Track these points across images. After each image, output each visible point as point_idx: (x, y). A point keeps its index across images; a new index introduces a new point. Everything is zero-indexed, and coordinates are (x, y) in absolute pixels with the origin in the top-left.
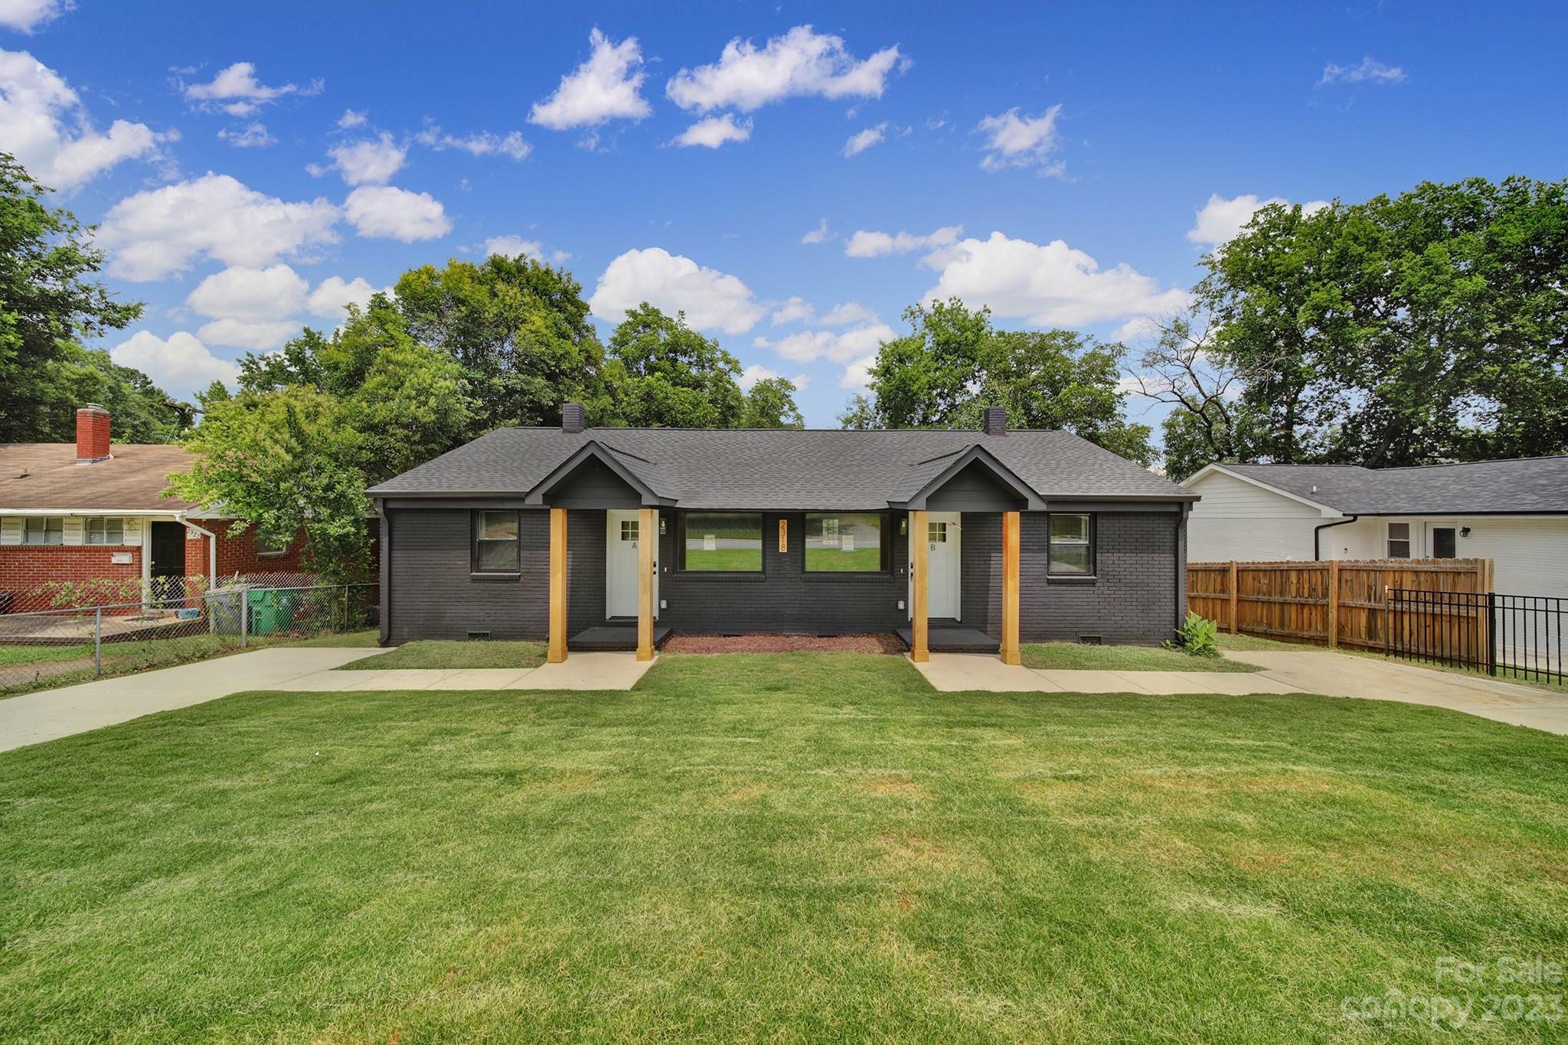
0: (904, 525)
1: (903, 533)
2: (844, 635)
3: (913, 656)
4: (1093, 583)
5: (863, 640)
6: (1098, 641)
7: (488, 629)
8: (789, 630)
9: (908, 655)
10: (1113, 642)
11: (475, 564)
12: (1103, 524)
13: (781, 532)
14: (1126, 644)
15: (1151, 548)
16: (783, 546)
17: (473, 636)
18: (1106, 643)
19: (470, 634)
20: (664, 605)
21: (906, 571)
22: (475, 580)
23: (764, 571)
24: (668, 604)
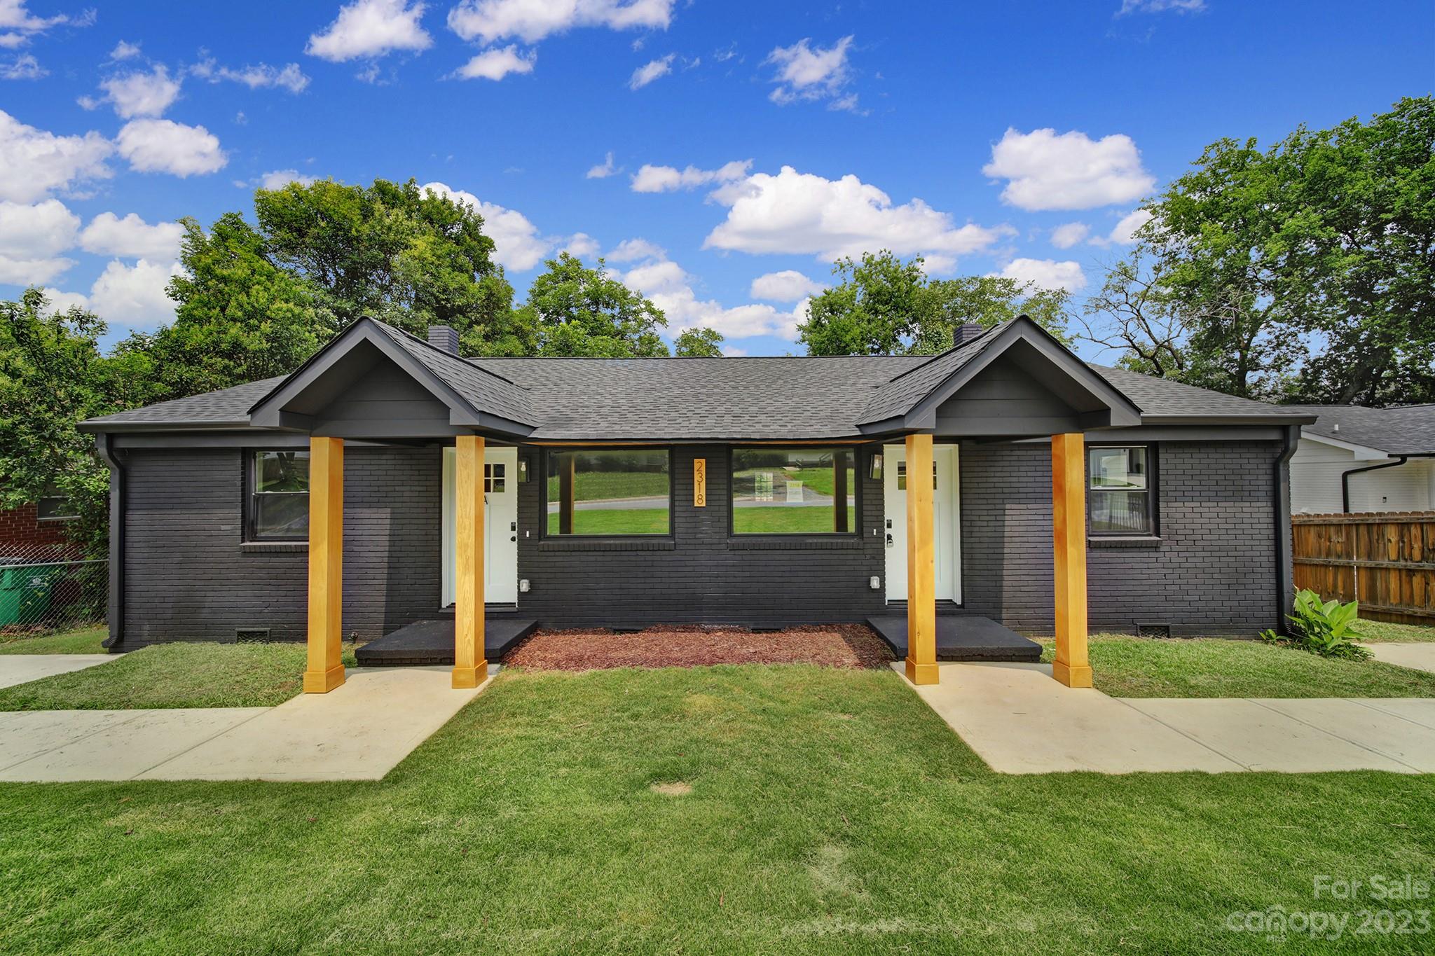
0: (877, 464)
1: (876, 476)
2: (791, 629)
3: (911, 670)
4: (1155, 547)
5: (822, 638)
6: (1165, 631)
7: (266, 624)
8: (711, 621)
9: (899, 667)
10: (1187, 633)
11: (249, 529)
12: (1167, 460)
13: (697, 477)
14: (1206, 635)
15: (1239, 494)
16: (700, 499)
17: (244, 636)
18: (1176, 635)
19: (240, 634)
20: (525, 587)
21: (881, 532)
22: (247, 553)
23: (672, 535)
24: (531, 585)
